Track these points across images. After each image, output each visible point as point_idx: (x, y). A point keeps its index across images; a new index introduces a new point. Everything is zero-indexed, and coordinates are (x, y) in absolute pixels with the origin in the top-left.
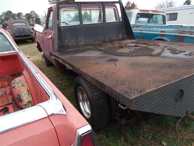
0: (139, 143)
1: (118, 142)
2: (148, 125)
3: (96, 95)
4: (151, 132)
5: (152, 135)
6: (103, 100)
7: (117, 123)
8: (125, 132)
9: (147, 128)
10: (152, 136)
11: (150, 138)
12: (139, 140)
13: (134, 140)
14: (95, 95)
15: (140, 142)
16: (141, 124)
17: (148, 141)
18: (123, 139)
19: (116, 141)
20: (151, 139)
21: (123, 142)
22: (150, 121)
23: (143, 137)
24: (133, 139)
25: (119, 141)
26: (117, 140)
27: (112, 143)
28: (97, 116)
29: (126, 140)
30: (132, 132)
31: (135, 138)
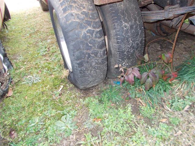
0: (164, 118)
1: (119, 113)
2: (182, 86)
3: (74, 14)
4: (187, 97)
5: (191, 104)
6: (90, 28)
7: (120, 77)
8: (136, 95)
9: (179, 89)
10: (191, 106)
11: (186, 109)
12: (163, 111)
13: (153, 111)
14: (72, 15)
15: (165, 116)
16: (170, 82)
17: (182, 114)
18: (130, 108)
19: (116, 111)
20: (187, 111)
21: (130, 113)
22: (186, 77)
23: (172, 106)
24: (150, 108)
25: (122, 111)
26: (119, 109)
27: (107, 115)
28: (78, 62)
29: (136, 110)
30: (149, 95)
31: (155, 108)
